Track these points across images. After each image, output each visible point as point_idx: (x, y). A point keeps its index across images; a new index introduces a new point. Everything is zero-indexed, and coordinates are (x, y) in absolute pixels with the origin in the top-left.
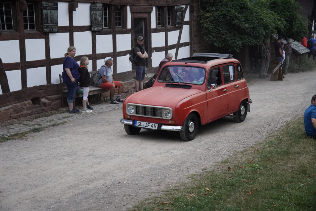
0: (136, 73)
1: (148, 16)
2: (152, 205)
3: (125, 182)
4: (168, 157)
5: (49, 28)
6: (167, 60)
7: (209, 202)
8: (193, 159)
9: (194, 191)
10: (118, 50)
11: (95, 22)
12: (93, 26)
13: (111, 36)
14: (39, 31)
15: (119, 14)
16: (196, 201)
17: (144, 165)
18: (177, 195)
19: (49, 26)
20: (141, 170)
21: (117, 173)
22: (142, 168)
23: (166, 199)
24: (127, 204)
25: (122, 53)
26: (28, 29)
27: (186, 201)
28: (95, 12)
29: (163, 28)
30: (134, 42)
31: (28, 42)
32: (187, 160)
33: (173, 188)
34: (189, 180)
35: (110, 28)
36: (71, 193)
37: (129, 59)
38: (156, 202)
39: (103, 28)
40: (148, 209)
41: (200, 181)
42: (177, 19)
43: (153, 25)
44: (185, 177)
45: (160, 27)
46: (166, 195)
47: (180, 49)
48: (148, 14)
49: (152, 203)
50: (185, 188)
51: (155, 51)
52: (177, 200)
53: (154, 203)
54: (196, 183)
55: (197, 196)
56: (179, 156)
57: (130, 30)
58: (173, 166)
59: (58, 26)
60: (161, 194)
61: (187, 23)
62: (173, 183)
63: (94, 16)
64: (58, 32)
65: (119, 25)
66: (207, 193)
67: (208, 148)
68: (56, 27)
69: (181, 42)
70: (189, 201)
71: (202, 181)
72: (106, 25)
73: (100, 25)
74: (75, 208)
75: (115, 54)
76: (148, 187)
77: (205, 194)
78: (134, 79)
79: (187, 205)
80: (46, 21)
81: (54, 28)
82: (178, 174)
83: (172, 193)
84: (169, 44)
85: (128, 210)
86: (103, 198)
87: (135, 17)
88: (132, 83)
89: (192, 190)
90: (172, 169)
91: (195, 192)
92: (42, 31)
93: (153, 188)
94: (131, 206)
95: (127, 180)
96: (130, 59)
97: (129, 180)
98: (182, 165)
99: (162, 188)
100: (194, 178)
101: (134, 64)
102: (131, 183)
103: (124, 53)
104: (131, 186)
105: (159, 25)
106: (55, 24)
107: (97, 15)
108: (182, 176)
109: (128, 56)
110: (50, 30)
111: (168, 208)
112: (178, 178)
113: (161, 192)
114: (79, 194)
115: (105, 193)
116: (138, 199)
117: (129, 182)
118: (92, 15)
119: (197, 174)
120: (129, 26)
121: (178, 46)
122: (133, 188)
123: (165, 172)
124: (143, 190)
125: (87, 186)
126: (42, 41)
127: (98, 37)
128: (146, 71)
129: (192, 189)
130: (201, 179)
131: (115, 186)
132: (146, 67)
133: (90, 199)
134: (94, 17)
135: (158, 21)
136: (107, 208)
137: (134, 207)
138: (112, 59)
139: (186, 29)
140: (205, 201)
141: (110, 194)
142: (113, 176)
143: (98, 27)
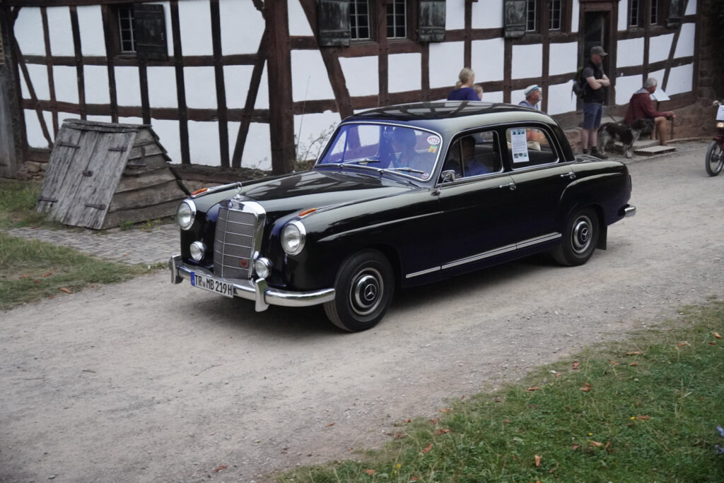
0: (585, 114)
1: (613, 7)
2: (606, 355)
3: (556, 312)
4: (641, 273)
5: (430, 34)
6: (645, 91)
7: (718, 357)
8: (689, 278)
9: (688, 336)
10: (552, 72)
11: (511, 21)
12: (508, 29)
13: (539, 47)
14: (413, 40)
15: (557, 6)
16: (691, 354)
17: (592, 284)
18: (654, 341)
19: (430, 30)
20: (587, 292)
21: (543, 296)
22: (589, 288)
23: (633, 346)
24: (559, 350)
25: (559, 79)
26: (393, 36)
27: (672, 353)
28: (512, 3)
29: (642, 29)
30: (582, 57)
31: (392, 59)
32: (677, 280)
33: (648, 328)
34: (679, 316)
35: (539, 31)
36: (461, 324)
37: (571, 89)
38: (615, 351)
39: (525, 33)
40: (599, 363)
41: (701, 318)
42: (671, 12)
43: (622, 25)
44: (671, 309)
45: (635, 28)
46: (634, 339)
47: (673, 70)
48: (613, 4)
49: (606, 353)
50: (671, 329)
51: (622, 74)
52: (654, 350)
53: (611, 352)
54: (693, 322)
55: (695, 346)
56: (661, 270)
57: (576, 35)
58: (648, 289)
59: (444, 29)
60: (624, 338)
61: (690, 19)
62: (647, 319)
63: (511, 11)
64: (445, 40)
65: (556, 26)
66: (714, 342)
67: (722, 258)
68: (442, 32)
69: (676, 56)
70: (679, 353)
71: (707, 320)
72: (531, 27)
73: (520, 26)
74: (467, 349)
75: (546, 80)
76: (599, 323)
77: (711, 344)
78: (580, 126)
79: (674, 361)
80: (424, 21)
81: (437, 33)
82: (659, 304)
83: (646, 336)
84: (652, 60)
85: (561, 361)
86: (516, 336)
87: (587, 10)
88: (576, 134)
89: (686, 335)
90: (646, 294)
91: (692, 339)
92: (417, 40)
93: (609, 325)
94: (566, 355)
95: (562, 309)
96: (574, 89)
97: (564, 309)
98: (666, 289)
99: (626, 326)
100: (689, 313)
101: (582, 97)
102: (568, 314)
103: (563, 79)
104: (568, 320)
105: (633, 24)
106: (441, 26)
107: (517, 8)
108: (666, 307)
109: (571, 83)
110: (431, 38)
111: (637, 363)
112: (659, 310)
113: (624, 335)
114: (475, 326)
115: (521, 329)
116: (581, 343)
117: (565, 313)
118: (506, 8)
119: (697, 306)
120: (575, 28)
121: (670, 63)
122: (571, 323)
123: (634, 299)
124: (590, 329)
125: (489, 315)
126: (417, 57)
127: (517, 50)
128: (603, 111)
129: (685, 333)
130: (703, 315)
131: (538, 317)
132: (605, 105)
133: (494, 337)
134: (509, 12)
135: (631, 17)
136: (524, 353)
137: (572, 357)
138: (540, 89)
139: (688, 30)
140: (710, 356)
141: (530, 331)
142: (536, 301)
143: (516, 30)
